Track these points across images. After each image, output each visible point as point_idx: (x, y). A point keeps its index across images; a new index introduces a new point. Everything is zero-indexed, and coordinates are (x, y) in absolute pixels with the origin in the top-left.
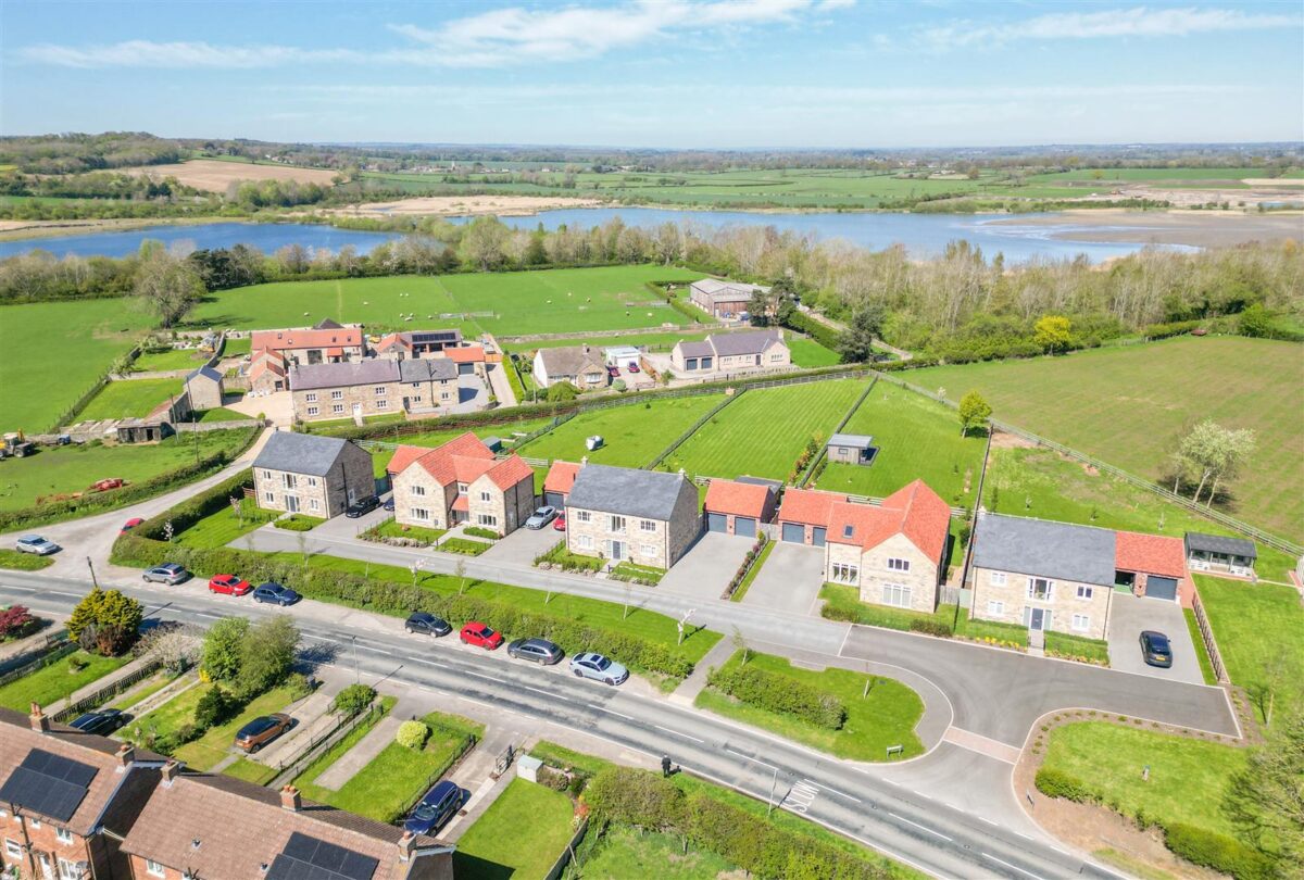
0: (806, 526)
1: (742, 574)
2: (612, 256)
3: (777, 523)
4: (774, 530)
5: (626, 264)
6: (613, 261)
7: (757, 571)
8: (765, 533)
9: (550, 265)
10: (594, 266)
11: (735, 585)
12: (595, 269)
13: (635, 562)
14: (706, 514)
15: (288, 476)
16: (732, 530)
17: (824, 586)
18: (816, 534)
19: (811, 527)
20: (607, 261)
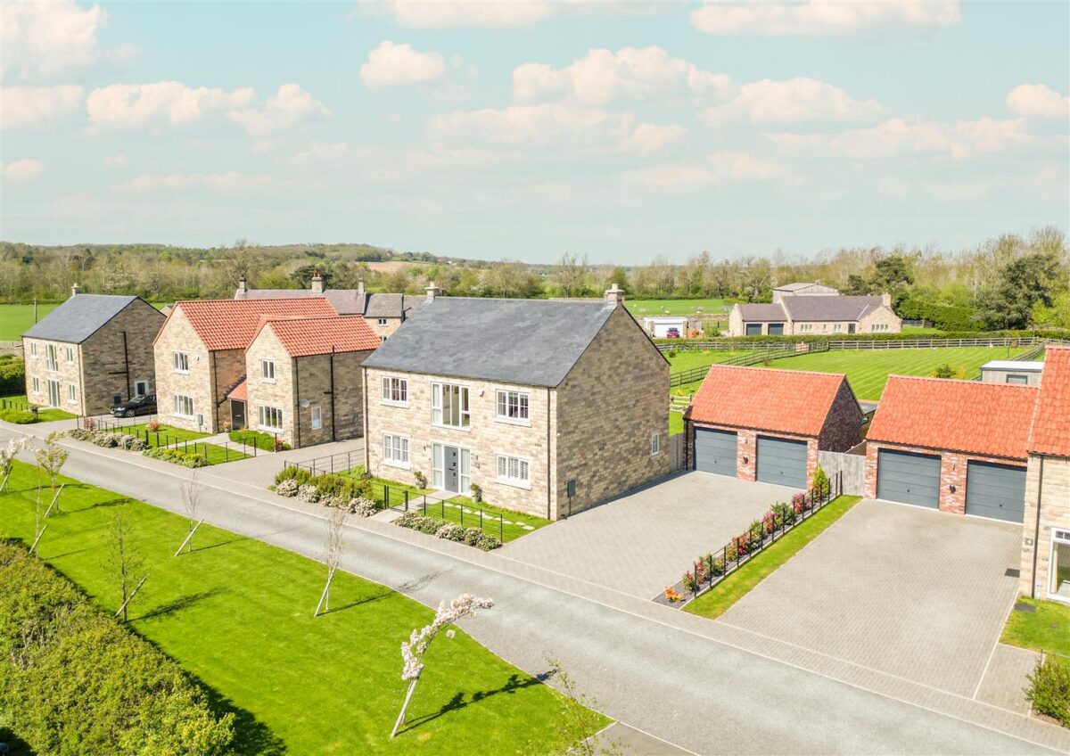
0: (946, 457)
1: (745, 548)
2: (697, 290)
3: (863, 452)
4: (854, 470)
5: (711, 298)
6: (698, 295)
7: (792, 550)
8: (830, 474)
9: (631, 296)
10: (677, 299)
11: (716, 572)
12: (678, 301)
13: (487, 498)
14: (691, 429)
15: (51, 347)
16: (749, 470)
17: (1019, 606)
18: (975, 479)
19: (961, 461)
20: (690, 295)
